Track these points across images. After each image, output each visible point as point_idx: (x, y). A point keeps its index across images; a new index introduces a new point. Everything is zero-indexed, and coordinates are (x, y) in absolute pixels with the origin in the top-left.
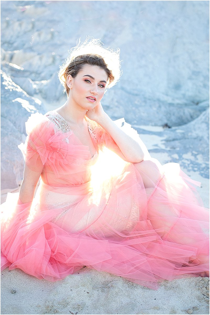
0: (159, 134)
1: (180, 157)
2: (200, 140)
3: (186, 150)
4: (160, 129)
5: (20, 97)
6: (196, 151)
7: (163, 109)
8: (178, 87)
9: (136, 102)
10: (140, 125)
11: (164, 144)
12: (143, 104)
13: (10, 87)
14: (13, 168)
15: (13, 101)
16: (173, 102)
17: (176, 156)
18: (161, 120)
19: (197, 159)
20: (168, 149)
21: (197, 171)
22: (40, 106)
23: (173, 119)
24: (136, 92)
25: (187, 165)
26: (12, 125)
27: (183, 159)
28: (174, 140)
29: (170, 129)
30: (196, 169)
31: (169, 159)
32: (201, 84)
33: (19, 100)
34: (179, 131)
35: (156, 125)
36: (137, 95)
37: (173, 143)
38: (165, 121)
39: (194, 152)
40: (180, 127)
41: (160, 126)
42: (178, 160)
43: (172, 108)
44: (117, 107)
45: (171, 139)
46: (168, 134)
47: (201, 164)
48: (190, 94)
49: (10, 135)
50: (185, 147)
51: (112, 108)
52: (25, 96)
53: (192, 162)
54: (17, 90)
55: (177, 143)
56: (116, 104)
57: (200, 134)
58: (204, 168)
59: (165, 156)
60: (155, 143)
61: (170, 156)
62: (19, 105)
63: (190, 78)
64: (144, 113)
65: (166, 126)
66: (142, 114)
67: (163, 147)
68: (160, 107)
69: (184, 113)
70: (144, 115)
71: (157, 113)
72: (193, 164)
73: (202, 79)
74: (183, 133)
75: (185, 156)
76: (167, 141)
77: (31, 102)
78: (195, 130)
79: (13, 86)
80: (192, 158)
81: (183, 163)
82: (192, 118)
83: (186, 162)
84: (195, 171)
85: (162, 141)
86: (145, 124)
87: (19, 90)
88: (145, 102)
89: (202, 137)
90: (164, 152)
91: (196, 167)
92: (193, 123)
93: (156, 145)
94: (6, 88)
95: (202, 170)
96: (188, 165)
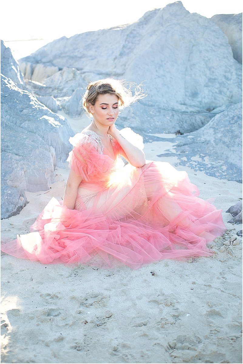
0: (172, 140)
1: (189, 159)
2: (208, 144)
3: (194, 153)
4: (173, 136)
5: (46, 114)
6: (203, 154)
7: (176, 117)
8: (195, 95)
9: (151, 113)
10: (155, 133)
11: (175, 149)
12: (158, 114)
13: (36, 106)
14: (45, 174)
15: (41, 118)
16: (187, 110)
17: (185, 159)
18: (174, 127)
19: (204, 161)
20: (179, 153)
21: (203, 170)
22: (64, 121)
23: (186, 126)
24: (151, 103)
25: (194, 166)
26: (41, 139)
27: (191, 160)
28: (184, 145)
29: (182, 136)
30: (202, 169)
31: (179, 161)
32: (217, 91)
33: (45, 117)
34: (190, 136)
35: (169, 133)
36: (152, 106)
37: (183, 148)
38: (178, 129)
39: (201, 155)
40: (191, 133)
41: (173, 133)
42: (187, 162)
43: (184, 116)
44: (133, 118)
45: (182, 144)
46: (180, 139)
47: (207, 165)
48: (206, 100)
49: (40, 147)
50: (193, 150)
51: (129, 119)
52: (51, 113)
53: (199, 163)
54: (42, 108)
55: (186, 148)
56: (133, 115)
57: (208, 139)
58: (210, 168)
59: (175, 159)
60: (167, 149)
61: (179, 159)
62: (46, 121)
63: (206, 86)
64: (158, 122)
65: (179, 133)
66: (157, 123)
67: (174, 151)
68: (173, 115)
69: (195, 120)
70: (158, 124)
71: (170, 121)
72: (200, 165)
73: (218, 85)
74: (193, 138)
75: (193, 158)
76: (178, 146)
77: (56, 118)
78: (203, 135)
79: (39, 105)
80: (200, 160)
81: (190, 164)
82: (203, 124)
83: (194, 163)
84: (201, 171)
85: (174, 146)
86: (159, 132)
87: (45, 108)
88: (159, 112)
89: (209, 141)
90: (174, 156)
91: (202, 167)
92: (203, 128)
93: (168, 150)
94: (33, 107)
95: (207, 170)
96: (196, 165)
